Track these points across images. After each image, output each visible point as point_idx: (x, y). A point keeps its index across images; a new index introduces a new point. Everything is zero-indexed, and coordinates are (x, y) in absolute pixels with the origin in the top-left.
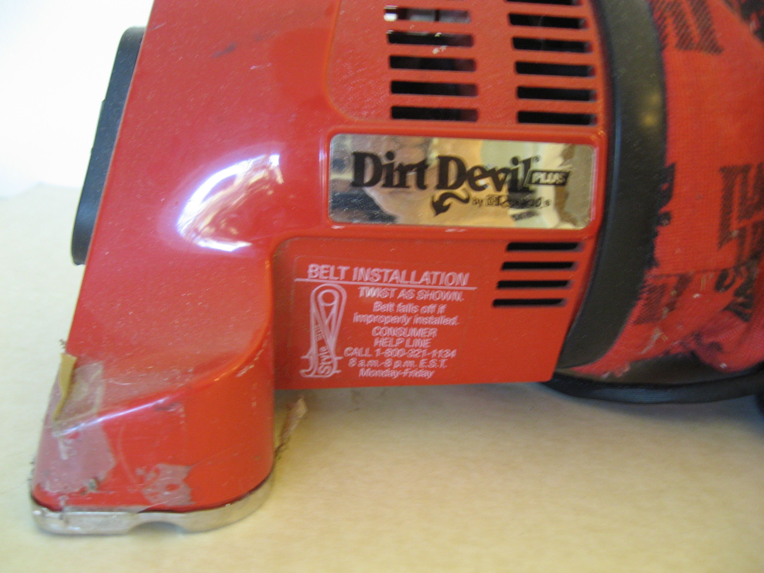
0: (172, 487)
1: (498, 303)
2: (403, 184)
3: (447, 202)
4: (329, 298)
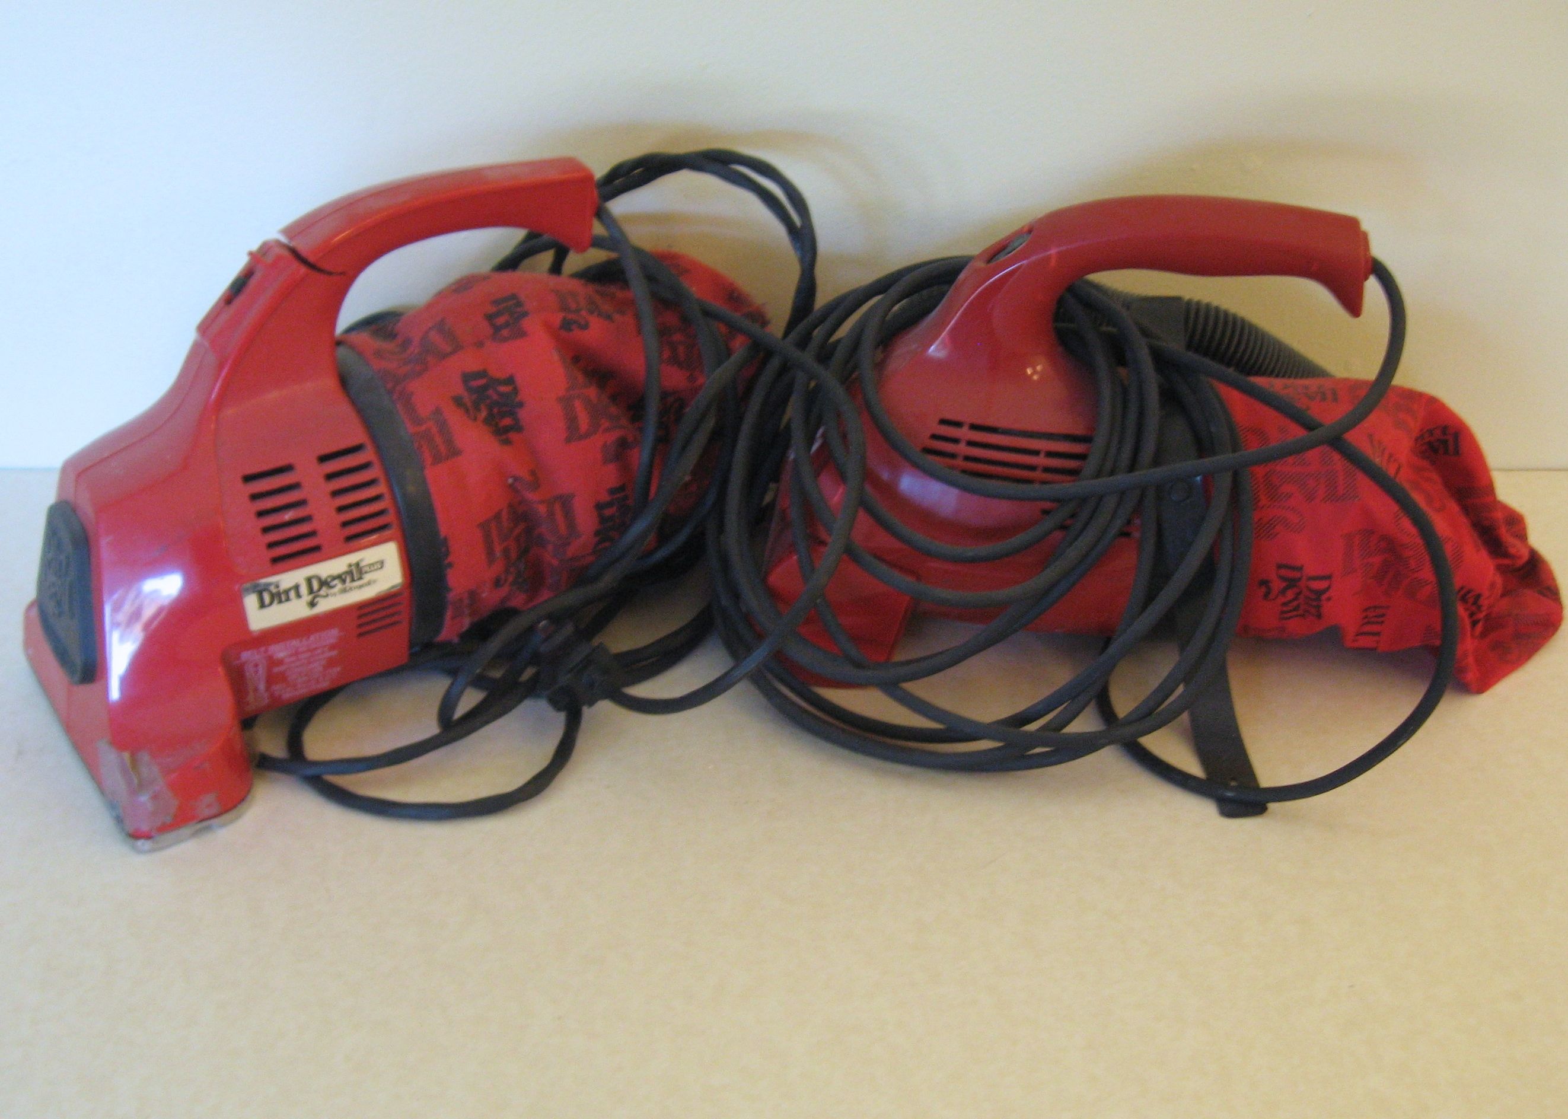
0: (209, 806)
1: (360, 635)
2: (288, 599)
3: (316, 600)
4: (256, 665)
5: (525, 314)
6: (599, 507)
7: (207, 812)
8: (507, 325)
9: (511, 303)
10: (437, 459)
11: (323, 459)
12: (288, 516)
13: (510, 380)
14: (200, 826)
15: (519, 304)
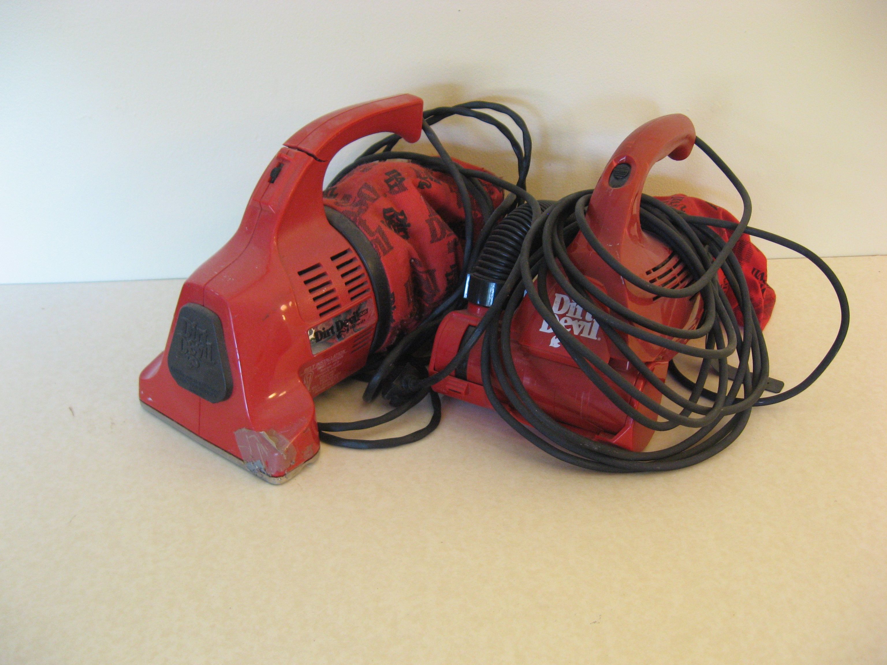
0: (309, 453)
1: (352, 352)
2: (329, 335)
4: (309, 375)
5: (403, 179)
6: (447, 275)
7: (309, 456)
8: (396, 185)
9: (395, 174)
10: (385, 253)
11: (333, 258)
12: (324, 290)
13: (402, 213)
14: (304, 465)
15: (399, 174)
